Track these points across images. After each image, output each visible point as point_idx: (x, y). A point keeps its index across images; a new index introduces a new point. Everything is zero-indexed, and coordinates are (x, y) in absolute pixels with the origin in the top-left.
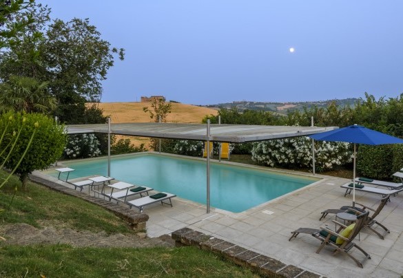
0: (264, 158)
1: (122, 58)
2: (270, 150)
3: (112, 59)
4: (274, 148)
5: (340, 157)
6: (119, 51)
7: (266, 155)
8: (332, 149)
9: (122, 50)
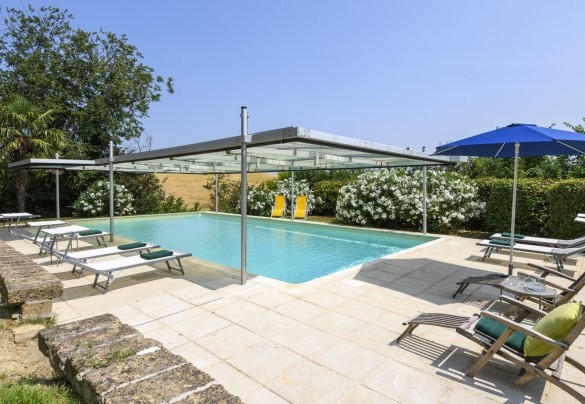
0: (353, 214)
1: (171, 91)
2: (361, 202)
3: (158, 92)
4: (367, 199)
5: (463, 210)
6: (166, 81)
7: (356, 209)
8: (452, 197)
9: (171, 79)
